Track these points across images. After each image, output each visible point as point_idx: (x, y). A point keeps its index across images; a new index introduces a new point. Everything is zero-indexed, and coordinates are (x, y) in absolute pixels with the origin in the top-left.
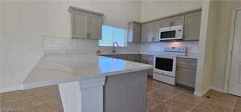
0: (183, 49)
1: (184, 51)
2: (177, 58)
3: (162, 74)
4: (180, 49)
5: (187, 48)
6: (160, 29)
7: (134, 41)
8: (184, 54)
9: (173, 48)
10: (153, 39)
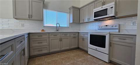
0: (116, 26)
1: (117, 28)
2: (110, 34)
3: (96, 50)
4: (112, 26)
5: (119, 25)
6: (94, 10)
7: (74, 22)
8: (117, 31)
9: (107, 26)
10: (89, 19)
